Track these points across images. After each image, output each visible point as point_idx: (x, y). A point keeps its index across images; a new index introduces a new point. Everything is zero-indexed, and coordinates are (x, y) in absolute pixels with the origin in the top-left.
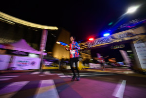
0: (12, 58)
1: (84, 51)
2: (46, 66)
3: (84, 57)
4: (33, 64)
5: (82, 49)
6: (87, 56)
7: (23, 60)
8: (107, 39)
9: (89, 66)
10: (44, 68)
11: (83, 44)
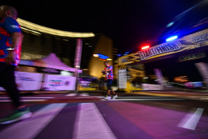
0: (44, 76)
1: (134, 65)
2: (83, 86)
3: (135, 75)
4: (67, 83)
5: (131, 62)
6: (138, 74)
7: (56, 80)
8: (173, 45)
9: (141, 87)
10: (81, 89)
11: (132, 55)
